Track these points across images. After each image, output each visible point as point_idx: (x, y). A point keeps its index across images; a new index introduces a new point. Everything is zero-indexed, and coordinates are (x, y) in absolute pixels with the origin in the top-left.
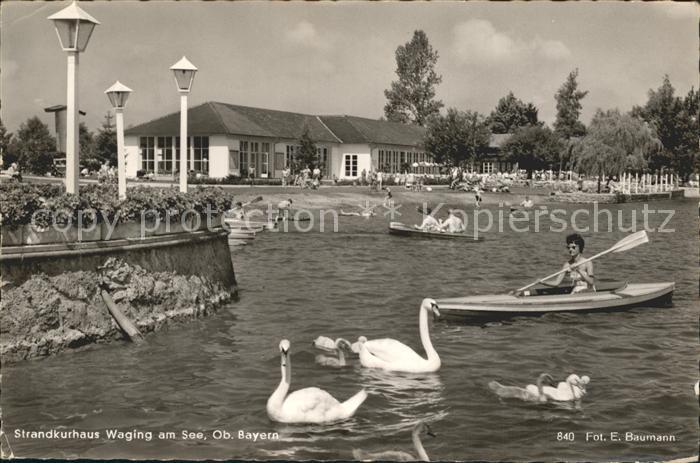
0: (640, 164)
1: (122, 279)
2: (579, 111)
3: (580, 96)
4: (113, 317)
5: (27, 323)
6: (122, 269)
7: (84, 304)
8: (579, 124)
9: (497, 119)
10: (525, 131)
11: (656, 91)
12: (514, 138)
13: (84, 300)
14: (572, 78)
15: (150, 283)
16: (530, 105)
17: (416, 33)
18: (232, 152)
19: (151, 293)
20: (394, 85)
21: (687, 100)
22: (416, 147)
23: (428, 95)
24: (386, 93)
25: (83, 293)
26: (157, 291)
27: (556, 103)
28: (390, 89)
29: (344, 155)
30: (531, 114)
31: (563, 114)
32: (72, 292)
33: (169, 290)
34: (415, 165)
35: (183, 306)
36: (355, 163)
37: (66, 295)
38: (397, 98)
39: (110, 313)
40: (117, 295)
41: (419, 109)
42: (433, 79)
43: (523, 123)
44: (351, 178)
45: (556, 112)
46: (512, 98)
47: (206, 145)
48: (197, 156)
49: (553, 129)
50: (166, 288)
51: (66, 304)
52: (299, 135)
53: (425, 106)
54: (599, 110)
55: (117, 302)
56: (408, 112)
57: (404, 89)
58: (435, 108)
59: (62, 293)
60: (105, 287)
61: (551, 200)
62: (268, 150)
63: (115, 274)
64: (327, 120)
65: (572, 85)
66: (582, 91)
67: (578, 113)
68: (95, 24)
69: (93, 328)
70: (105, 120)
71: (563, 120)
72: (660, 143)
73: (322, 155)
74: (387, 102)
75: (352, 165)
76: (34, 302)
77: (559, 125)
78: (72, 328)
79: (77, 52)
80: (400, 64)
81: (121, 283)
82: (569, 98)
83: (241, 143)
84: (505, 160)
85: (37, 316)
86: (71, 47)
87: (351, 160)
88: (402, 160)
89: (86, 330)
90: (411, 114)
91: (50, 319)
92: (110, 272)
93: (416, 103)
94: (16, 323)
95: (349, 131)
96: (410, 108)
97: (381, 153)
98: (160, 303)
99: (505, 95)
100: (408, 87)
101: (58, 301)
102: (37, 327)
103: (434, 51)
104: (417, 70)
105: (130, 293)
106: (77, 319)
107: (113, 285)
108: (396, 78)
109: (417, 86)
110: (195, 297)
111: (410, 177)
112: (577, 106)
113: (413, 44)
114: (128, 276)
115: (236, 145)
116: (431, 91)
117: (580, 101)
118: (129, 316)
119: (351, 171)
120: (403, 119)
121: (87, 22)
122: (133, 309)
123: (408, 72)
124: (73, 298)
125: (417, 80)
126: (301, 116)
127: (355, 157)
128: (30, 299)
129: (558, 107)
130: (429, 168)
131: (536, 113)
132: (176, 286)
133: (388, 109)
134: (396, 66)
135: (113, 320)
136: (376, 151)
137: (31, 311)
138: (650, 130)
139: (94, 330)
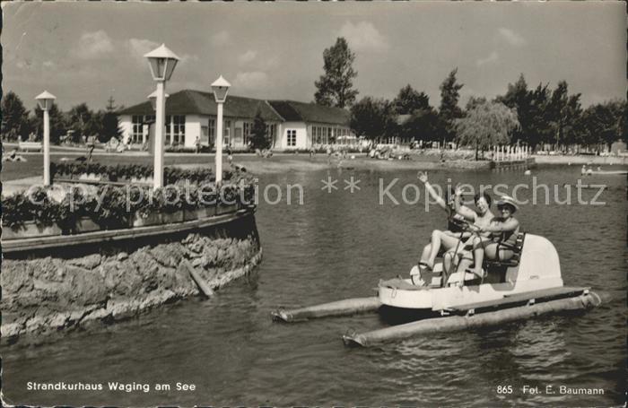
0: (505, 139)
1: (198, 250)
2: (457, 98)
3: (458, 87)
4: (193, 279)
5: (137, 287)
6: (198, 243)
7: (174, 270)
8: (457, 108)
9: (398, 104)
10: (419, 112)
11: (513, 84)
12: (412, 118)
13: (174, 267)
14: (452, 75)
15: (215, 252)
16: (423, 94)
17: (339, 40)
18: (203, 127)
19: (216, 259)
20: (322, 77)
21: (536, 92)
22: (340, 124)
23: (348, 85)
24: (316, 83)
25: (173, 262)
26: (220, 257)
27: (440, 92)
28: (319, 80)
29: (286, 130)
30: (423, 100)
31: (446, 100)
32: (166, 262)
33: (228, 256)
34: (340, 138)
35: (236, 267)
36: (294, 136)
37: (162, 264)
38: (324, 87)
39: (191, 276)
40: (196, 262)
41: (340, 95)
42: (351, 74)
43: (418, 107)
44: (292, 147)
45: (441, 99)
46: (409, 89)
47: (183, 122)
48: (176, 130)
49: (439, 111)
50: (226, 254)
51: (162, 270)
52: (253, 115)
53: (345, 93)
54: (472, 98)
55: (195, 267)
56: (332, 97)
57: (329, 81)
58: (352, 96)
59: (159, 262)
60: (187, 256)
61: (443, 166)
62: (229, 126)
63: (193, 246)
64: (273, 104)
65: (452, 80)
66: (460, 84)
67: (456, 100)
68: (177, 61)
69: (180, 288)
70: (108, 104)
71: (445, 104)
72: (519, 124)
73: (270, 130)
74: (316, 90)
75: (292, 138)
76: (141, 270)
77: (443, 108)
78: (167, 288)
79: (164, 82)
80: (326, 62)
81: (198, 253)
82: (450, 89)
83: (210, 121)
84: (405, 134)
85: (143, 281)
86: (159, 77)
87: (291, 134)
88: (330, 135)
89: (176, 290)
90: (334, 99)
91: (153, 282)
92: (190, 245)
93: (338, 91)
94: (130, 287)
95: (289, 112)
96: (333, 94)
97: (314, 129)
98: (222, 266)
99: (405, 87)
100: (332, 79)
101: (157, 269)
102: (143, 290)
103: (352, 53)
104: (339, 67)
105: (203, 260)
106: (170, 282)
107: (193, 255)
108: (323, 73)
109: (339, 78)
110: (243, 260)
111: (336, 146)
112: (456, 95)
113: (336, 48)
114: (202, 248)
115: (206, 122)
116: (350, 82)
117: (459, 92)
118: (204, 277)
119: (291, 142)
120: (327, 103)
121: (173, 59)
122: (205, 272)
123: (332, 68)
124: (167, 266)
125: (339, 74)
126: (255, 101)
127: (294, 132)
128: (138, 268)
129: (442, 95)
130: (349, 140)
131: (428, 100)
132: (231, 253)
133: (317, 95)
134: (323, 64)
135: (193, 281)
136: (310, 127)
137: (139, 277)
138: (511, 114)
139: (181, 290)
